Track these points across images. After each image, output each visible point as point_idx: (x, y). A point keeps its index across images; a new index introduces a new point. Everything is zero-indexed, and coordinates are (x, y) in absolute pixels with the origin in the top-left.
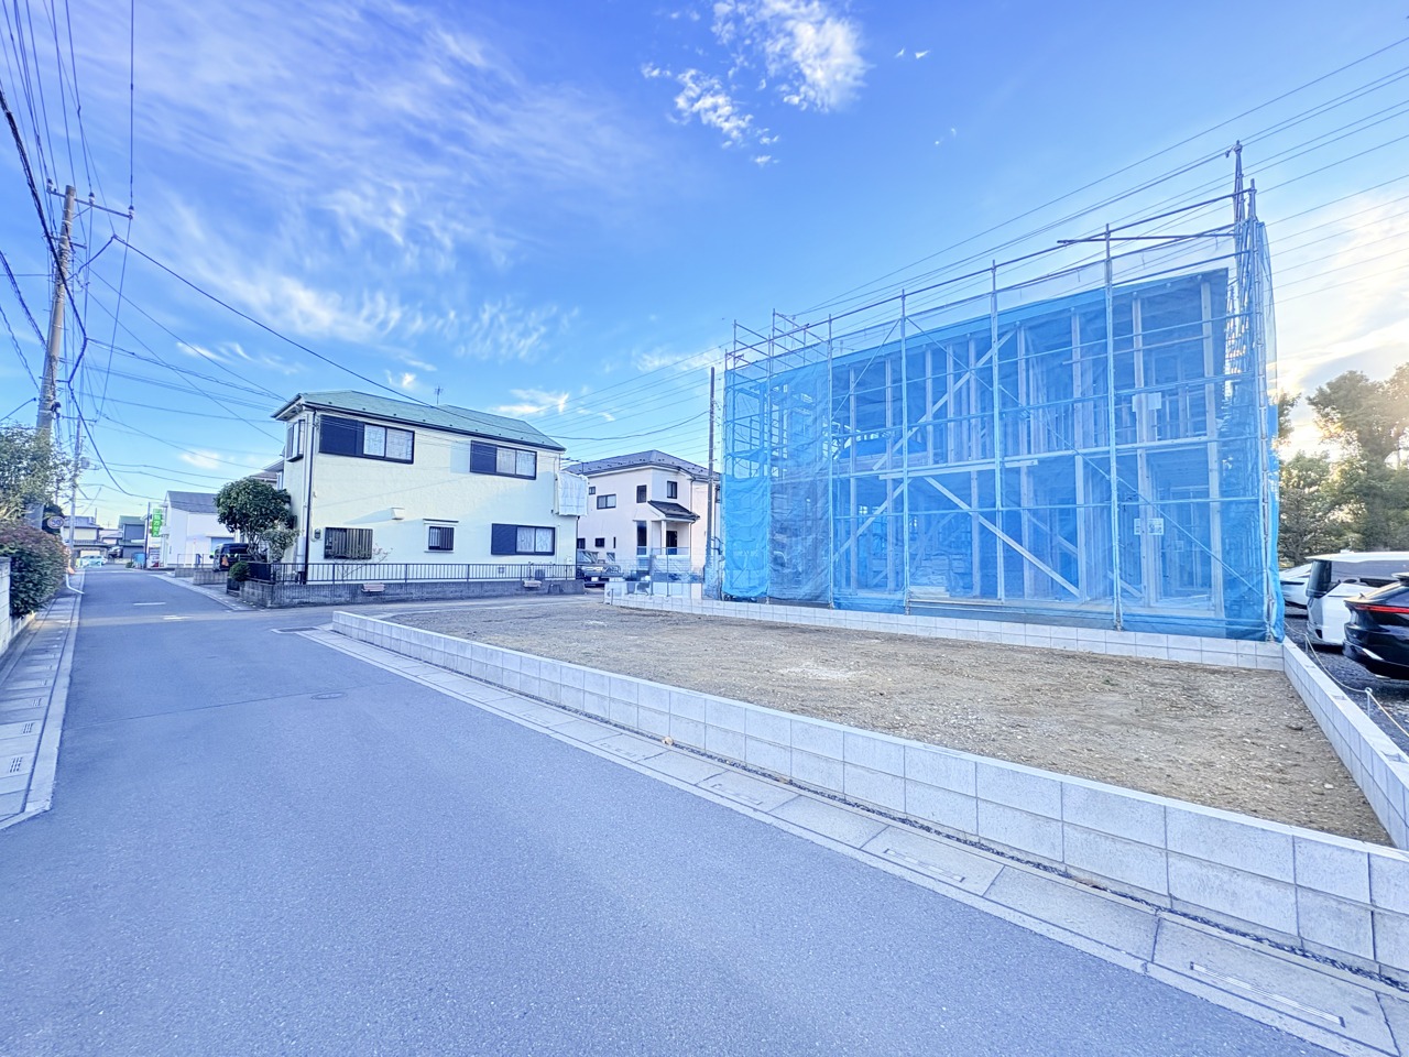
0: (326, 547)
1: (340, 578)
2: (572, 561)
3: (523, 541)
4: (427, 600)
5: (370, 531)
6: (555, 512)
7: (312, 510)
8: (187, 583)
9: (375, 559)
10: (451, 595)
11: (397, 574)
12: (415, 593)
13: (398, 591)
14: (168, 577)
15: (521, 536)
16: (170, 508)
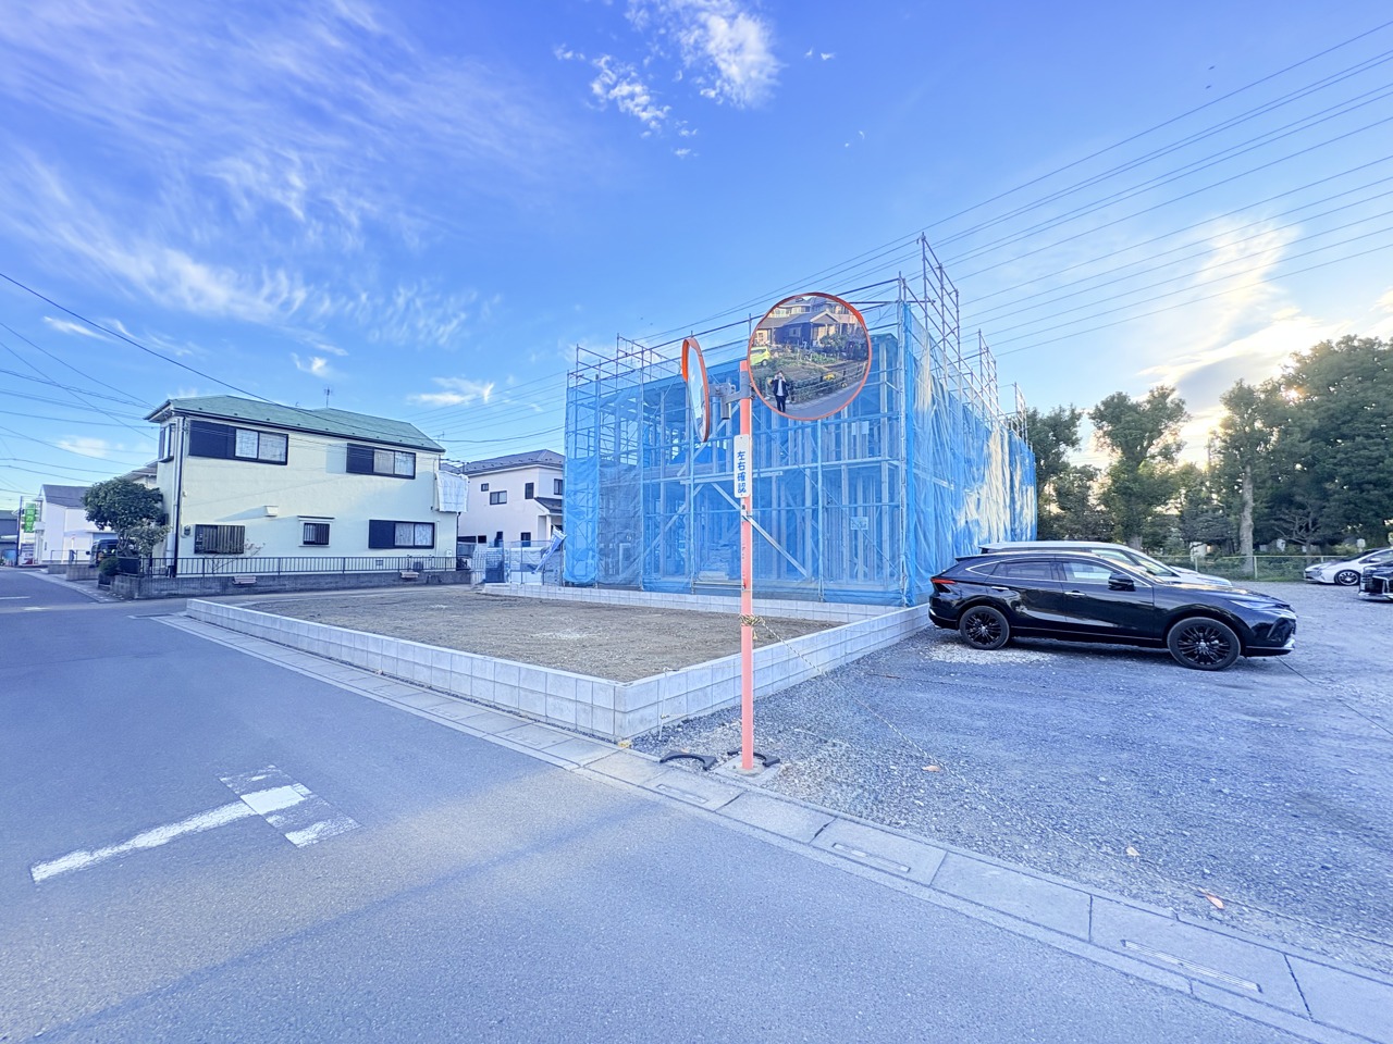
0: (196, 543)
1: (210, 571)
2: (452, 553)
3: (401, 535)
4: (301, 590)
5: (242, 528)
6: (436, 507)
7: (182, 509)
8: (60, 580)
9: (247, 554)
10: (326, 586)
11: (270, 568)
12: (289, 585)
13: (271, 583)
14: (41, 574)
15: (399, 531)
16: (45, 503)
